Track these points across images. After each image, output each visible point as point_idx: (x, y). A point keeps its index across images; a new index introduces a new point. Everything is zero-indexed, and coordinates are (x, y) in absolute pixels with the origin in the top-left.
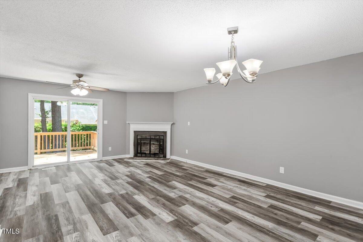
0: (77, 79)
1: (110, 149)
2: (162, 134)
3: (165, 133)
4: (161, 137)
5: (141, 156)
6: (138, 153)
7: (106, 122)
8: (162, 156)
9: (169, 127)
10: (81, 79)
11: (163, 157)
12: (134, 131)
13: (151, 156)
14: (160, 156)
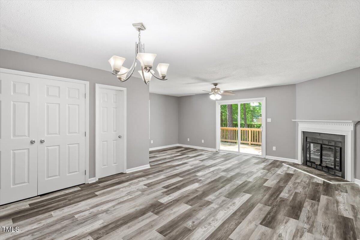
0: (214, 87)
1: (274, 148)
2: (340, 140)
3: (343, 137)
4: (338, 143)
5: (310, 165)
6: (307, 161)
7: (269, 120)
8: (340, 174)
9: (352, 128)
10: (217, 87)
11: (341, 176)
12: (303, 132)
13: (323, 170)
14: (336, 174)
